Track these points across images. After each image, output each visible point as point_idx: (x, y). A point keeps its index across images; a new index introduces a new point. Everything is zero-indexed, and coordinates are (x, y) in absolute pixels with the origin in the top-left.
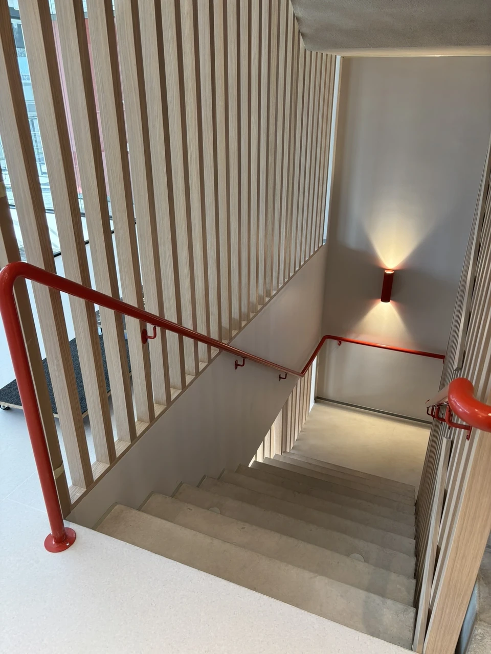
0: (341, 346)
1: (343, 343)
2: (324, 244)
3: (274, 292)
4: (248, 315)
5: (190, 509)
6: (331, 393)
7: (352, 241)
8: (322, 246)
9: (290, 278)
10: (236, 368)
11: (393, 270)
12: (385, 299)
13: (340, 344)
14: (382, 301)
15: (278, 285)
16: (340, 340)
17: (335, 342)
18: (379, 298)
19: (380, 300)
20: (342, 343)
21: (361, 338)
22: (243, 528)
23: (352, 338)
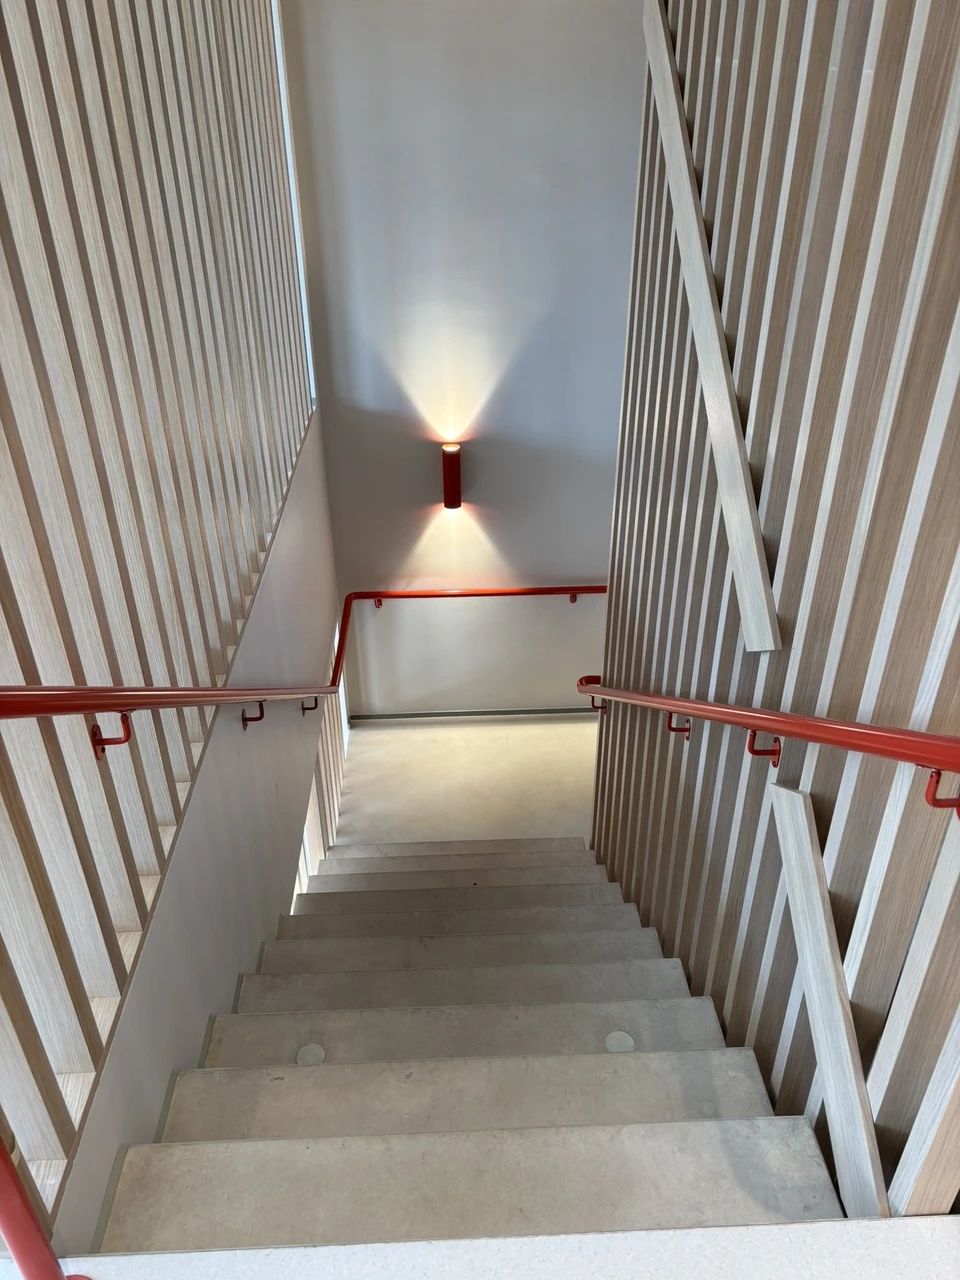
0: (382, 608)
1: (385, 602)
2: (314, 408)
3: (269, 538)
4: (242, 605)
5: (277, 1079)
6: (378, 702)
7: (367, 395)
8: (312, 413)
9: (285, 499)
10: (245, 726)
11: (458, 443)
12: (453, 502)
13: (379, 604)
14: (446, 506)
15: (271, 521)
16: (378, 597)
17: (370, 603)
18: (439, 502)
19: (443, 504)
20: (383, 603)
21: (417, 586)
22: (408, 1076)
23: (400, 587)
